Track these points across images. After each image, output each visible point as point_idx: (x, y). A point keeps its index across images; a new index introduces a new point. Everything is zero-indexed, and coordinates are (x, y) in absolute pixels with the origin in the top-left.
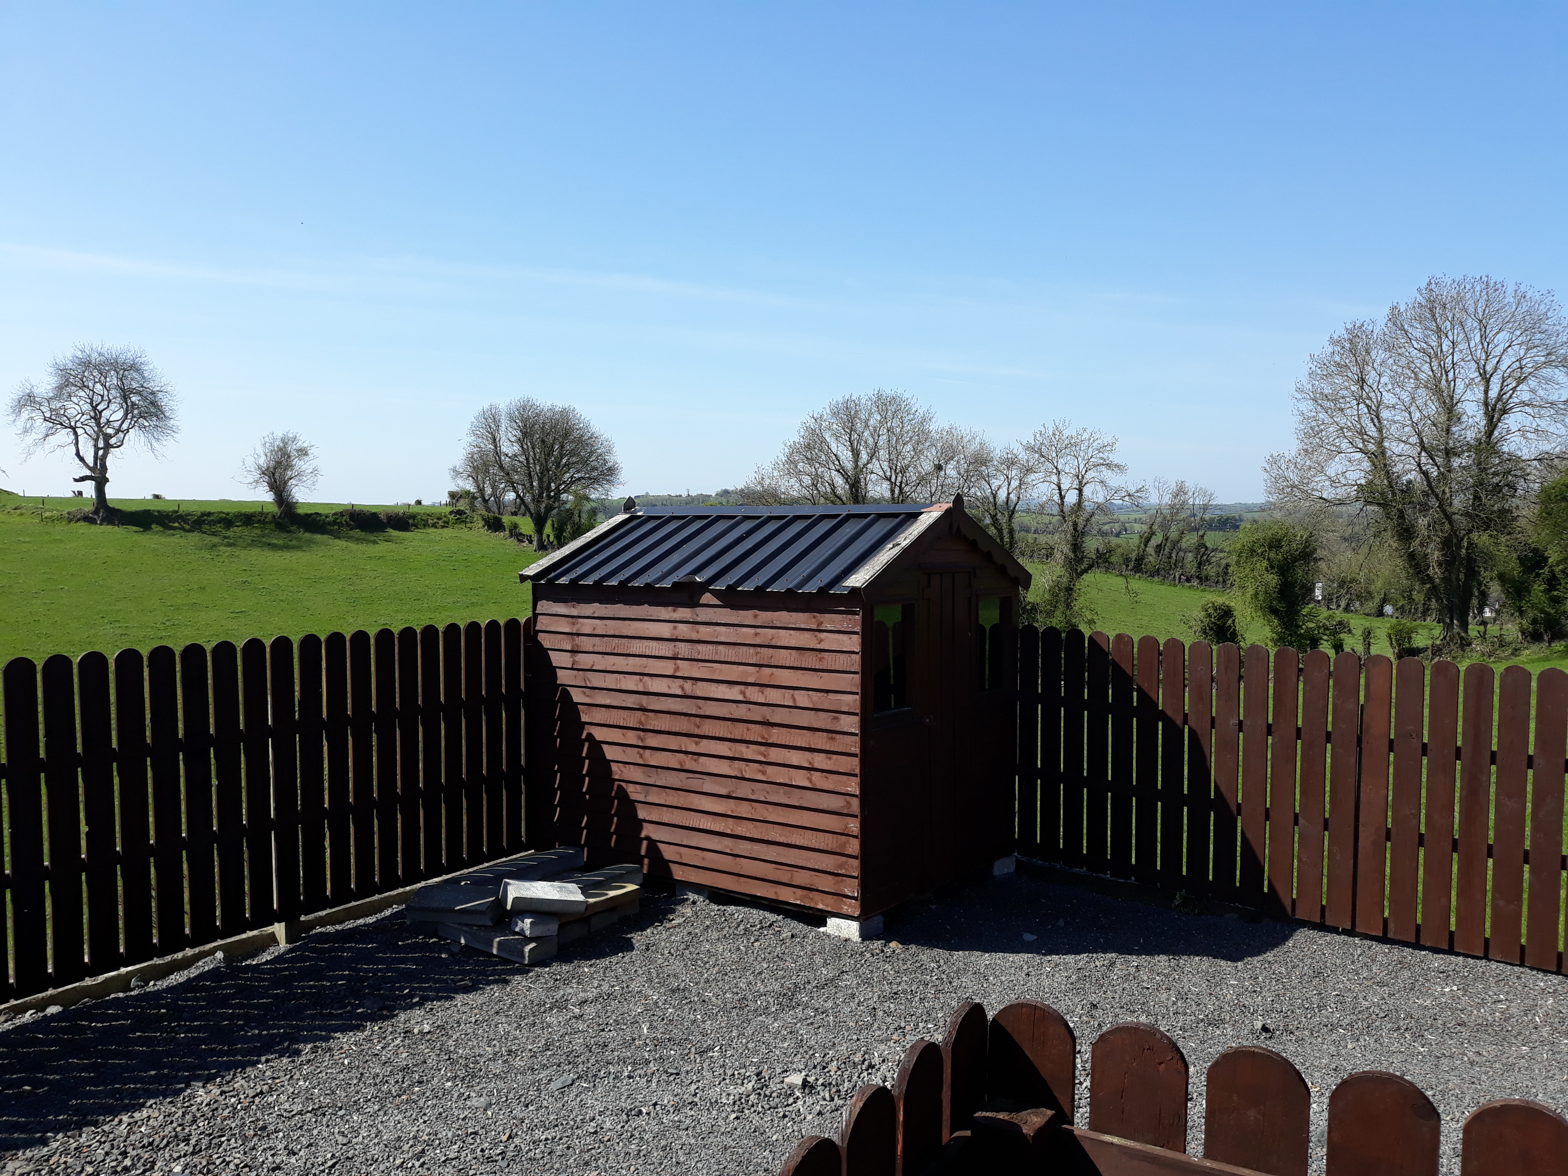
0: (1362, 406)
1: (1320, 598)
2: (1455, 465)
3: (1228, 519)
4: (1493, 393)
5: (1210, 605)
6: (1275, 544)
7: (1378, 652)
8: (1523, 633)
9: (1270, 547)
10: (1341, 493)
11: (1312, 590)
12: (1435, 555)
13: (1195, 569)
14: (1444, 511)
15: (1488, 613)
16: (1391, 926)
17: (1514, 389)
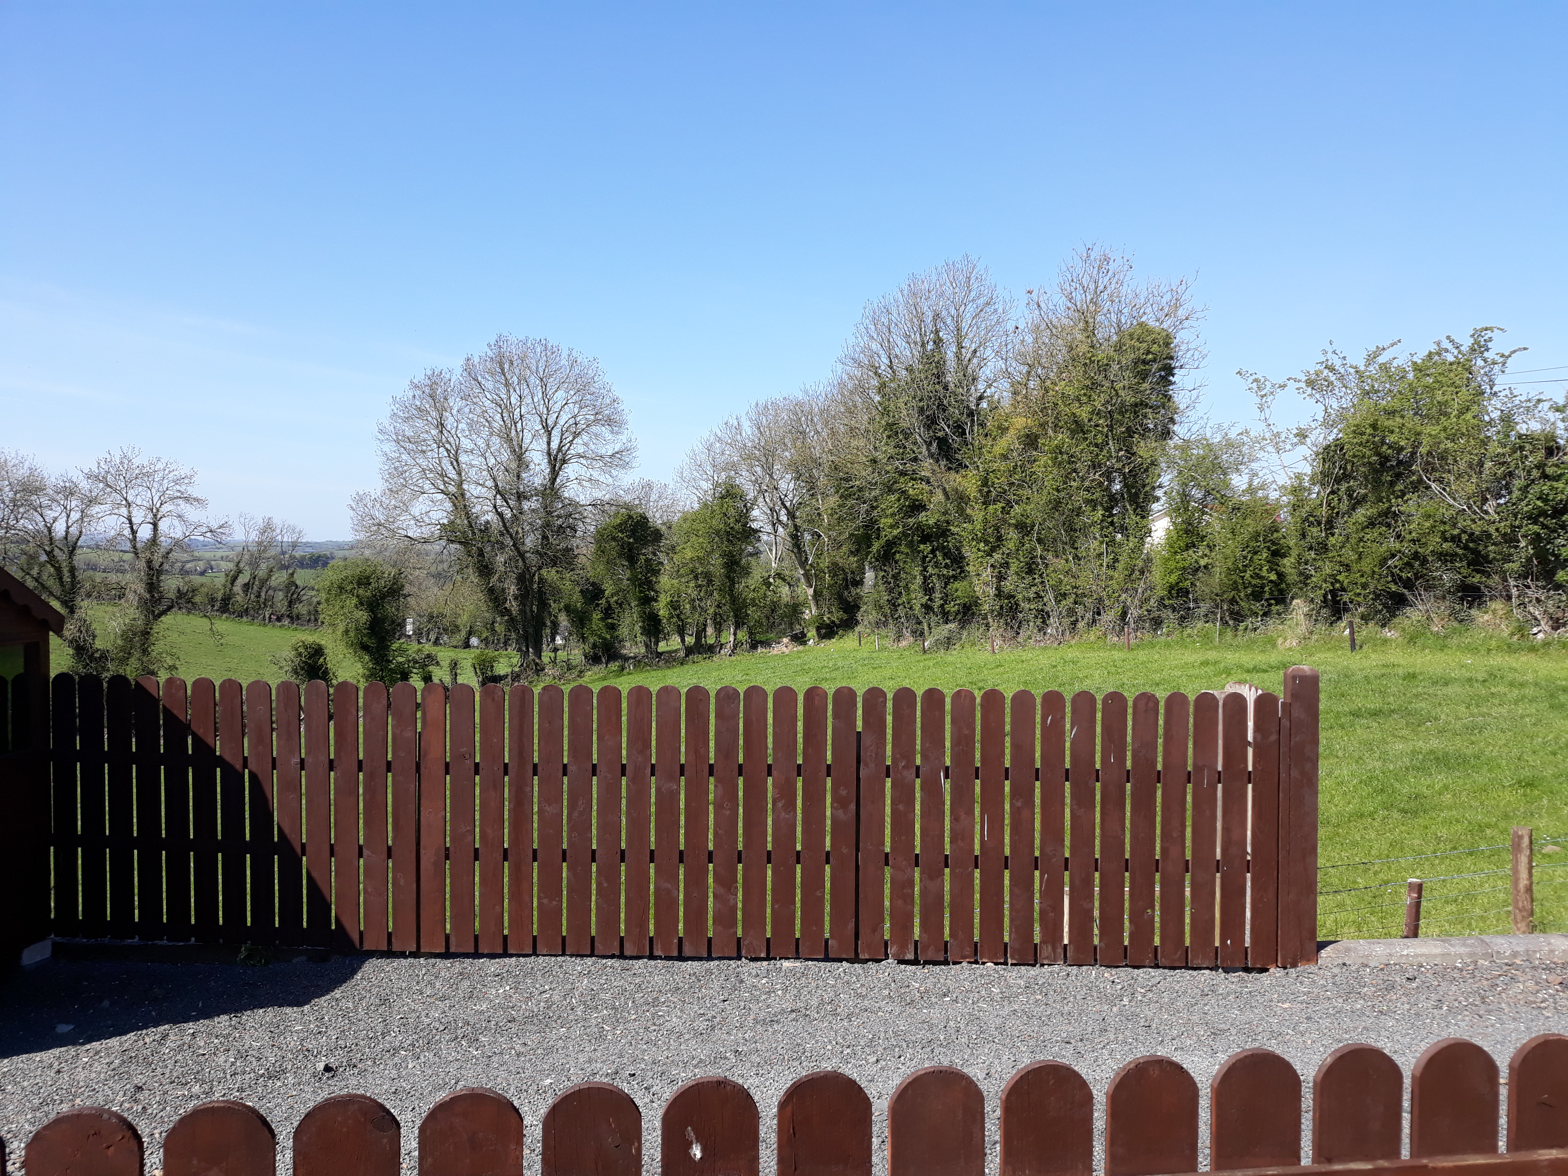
0: (442, 449)
1: (411, 633)
2: (526, 507)
3: (319, 556)
4: (555, 445)
5: (301, 644)
6: (363, 581)
7: (465, 682)
8: (586, 657)
9: (359, 584)
10: (426, 532)
11: (402, 625)
12: (512, 589)
13: (285, 608)
14: (517, 549)
15: (559, 641)
16: (453, 940)
17: (571, 442)
